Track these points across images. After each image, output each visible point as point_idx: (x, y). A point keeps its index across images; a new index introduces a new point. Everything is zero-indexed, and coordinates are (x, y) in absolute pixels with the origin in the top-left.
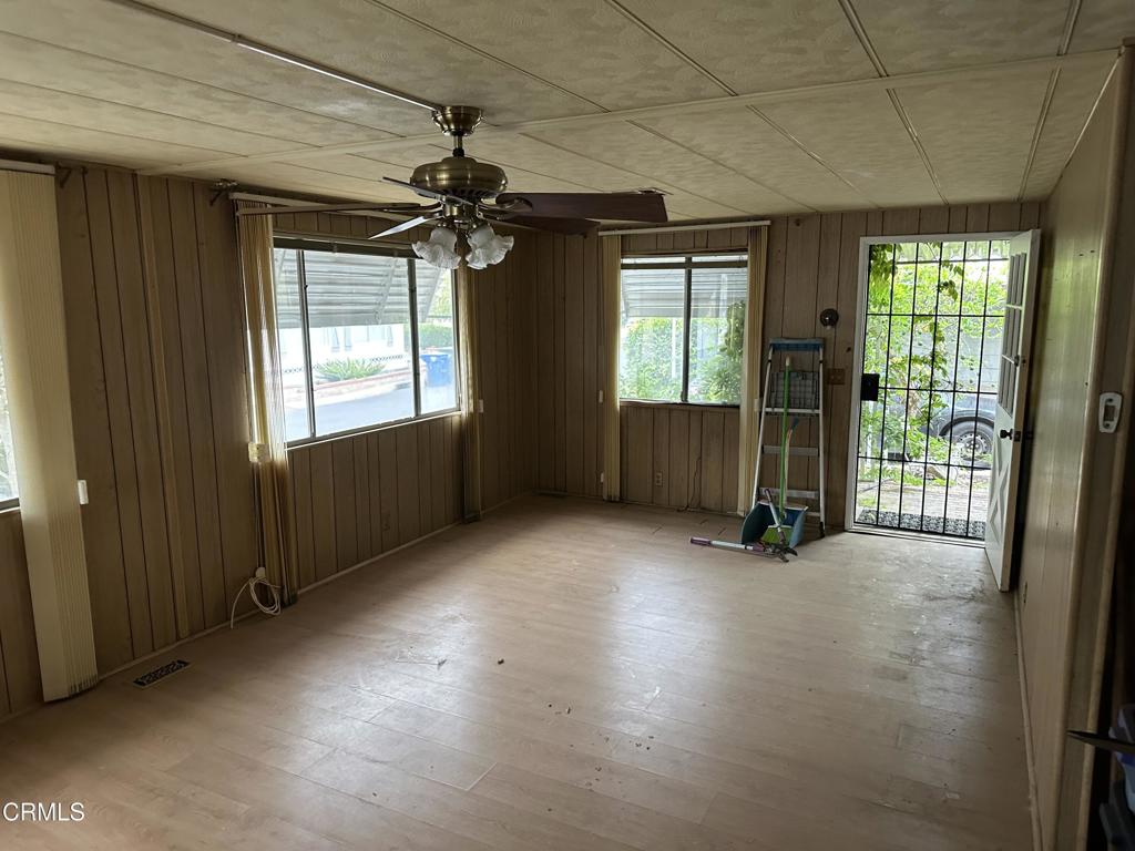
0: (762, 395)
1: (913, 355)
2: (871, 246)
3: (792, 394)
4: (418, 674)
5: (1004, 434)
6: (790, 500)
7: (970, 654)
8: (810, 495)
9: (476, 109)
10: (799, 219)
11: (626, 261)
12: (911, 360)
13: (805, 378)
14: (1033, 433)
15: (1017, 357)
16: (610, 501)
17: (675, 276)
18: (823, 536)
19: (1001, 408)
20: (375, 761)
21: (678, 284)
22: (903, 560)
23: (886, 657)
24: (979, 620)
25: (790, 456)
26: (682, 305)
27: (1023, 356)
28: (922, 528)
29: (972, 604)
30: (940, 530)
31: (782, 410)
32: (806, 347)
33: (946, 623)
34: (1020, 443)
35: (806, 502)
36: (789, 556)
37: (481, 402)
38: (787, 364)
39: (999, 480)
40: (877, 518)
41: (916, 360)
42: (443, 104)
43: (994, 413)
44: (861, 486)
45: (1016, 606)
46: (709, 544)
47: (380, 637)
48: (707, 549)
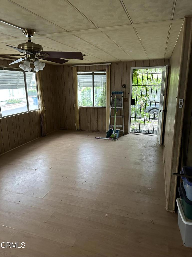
0: (110, 104)
1: (142, 94)
2: (133, 70)
3: (117, 104)
4: (31, 172)
5: (161, 111)
6: (117, 128)
7: (154, 158)
8: (121, 126)
9: (34, 30)
10: (117, 63)
11: (79, 73)
12: (142, 96)
13: (119, 100)
14: (167, 110)
15: (164, 94)
16: (78, 130)
17: (90, 77)
18: (124, 135)
19: (160, 106)
20: (19, 193)
21: (91, 79)
22: (140, 139)
23: (136, 160)
24: (155, 151)
25: (116, 118)
26: (92, 84)
27: (165, 94)
28: (144, 132)
29: (154, 148)
30: (148, 133)
31: (115, 108)
32: (120, 93)
33: (149, 152)
34: (164, 113)
35: (120, 128)
36: (116, 140)
37: (45, 107)
38: (116, 97)
39: (160, 121)
40: (135, 131)
41: (143, 96)
42: (25, 28)
43: (159, 107)
44: (131, 124)
45: (163, 148)
46: (99, 138)
47: (21, 164)
48: (99, 139)
